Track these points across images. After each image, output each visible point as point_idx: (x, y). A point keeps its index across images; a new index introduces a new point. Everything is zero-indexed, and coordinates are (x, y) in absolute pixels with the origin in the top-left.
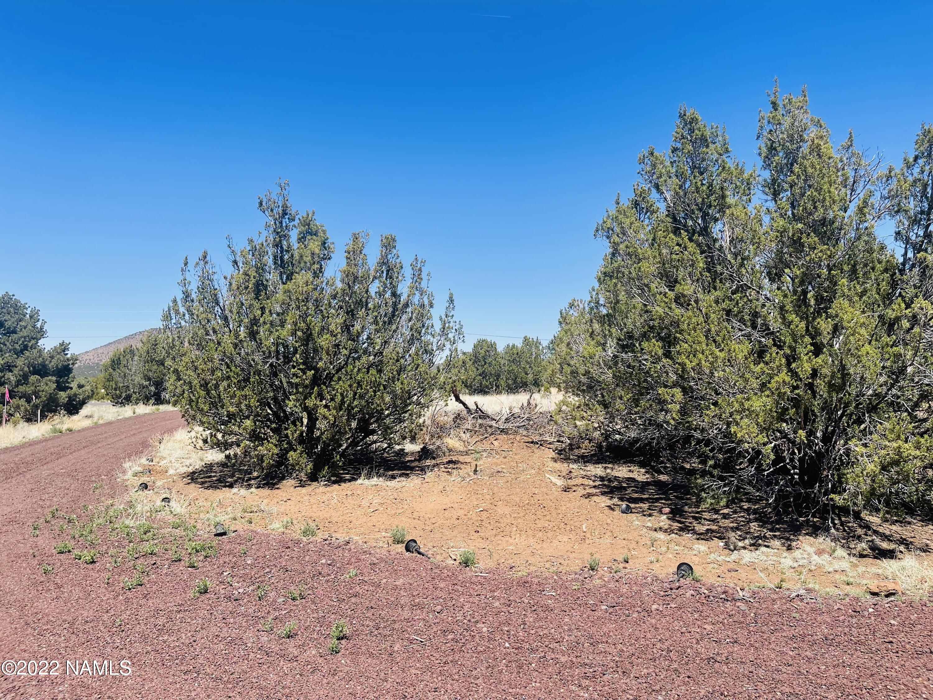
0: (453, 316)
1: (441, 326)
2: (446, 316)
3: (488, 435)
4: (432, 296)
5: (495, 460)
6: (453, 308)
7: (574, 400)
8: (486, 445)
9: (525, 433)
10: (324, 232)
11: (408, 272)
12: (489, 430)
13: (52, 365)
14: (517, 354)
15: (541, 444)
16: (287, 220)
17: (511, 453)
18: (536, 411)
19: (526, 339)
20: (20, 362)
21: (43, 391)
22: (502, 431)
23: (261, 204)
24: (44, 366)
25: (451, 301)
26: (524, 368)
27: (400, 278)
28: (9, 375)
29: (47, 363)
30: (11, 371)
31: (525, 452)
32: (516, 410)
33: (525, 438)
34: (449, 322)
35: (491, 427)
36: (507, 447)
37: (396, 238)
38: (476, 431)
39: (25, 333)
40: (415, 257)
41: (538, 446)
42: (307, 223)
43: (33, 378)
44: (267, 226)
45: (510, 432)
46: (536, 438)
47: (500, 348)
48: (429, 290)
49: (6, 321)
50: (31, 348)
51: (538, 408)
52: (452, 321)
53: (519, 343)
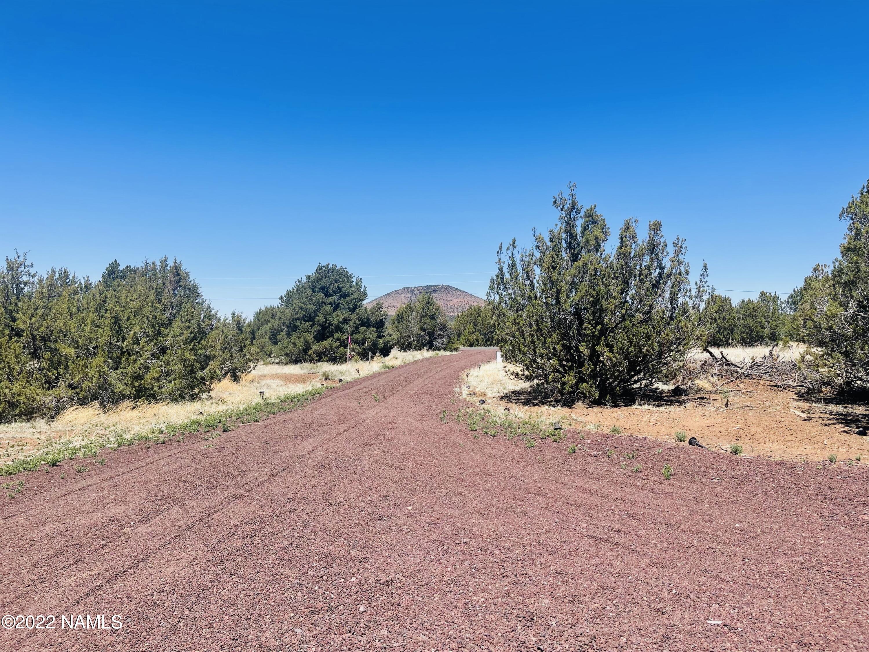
0: (707, 281)
1: (696, 290)
2: (701, 282)
3: (734, 379)
4: (688, 265)
5: (741, 399)
6: (707, 275)
7: (817, 350)
8: (733, 387)
9: (768, 378)
10: (603, 220)
11: (670, 249)
12: (735, 374)
13: (372, 319)
14: (753, 308)
15: (785, 387)
16: (575, 213)
17: (755, 394)
18: (778, 360)
19: (763, 294)
20: (354, 317)
21: (369, 338)
22: (747, 376)
23: (555, 202)
24: (368, 319)
25: (705, 269)
26: (760, 322)
27: (665, 254)
28: (346, 326)
29: (370, 317)
30: (347, 323)
31: (769, 394)
32: (759, 360)
33: (769, 382)
34: (704, 287)
35: (737, 372)
36: (752, 389)
37: (662, 224)
38: (723, 375)
39: (355, 296)
40: (677, 237)
41: (781, 389)
42: (589, 215)
43: (362, 329)
44: (561, 218)
45: (754, 377)
46: (780, 383)
47: (735, 303)
48: (686, 261)
49: (343, 287)
50: (359, 307)
51: (780, 358)
52: (705, 285)
53: (755, 298)
